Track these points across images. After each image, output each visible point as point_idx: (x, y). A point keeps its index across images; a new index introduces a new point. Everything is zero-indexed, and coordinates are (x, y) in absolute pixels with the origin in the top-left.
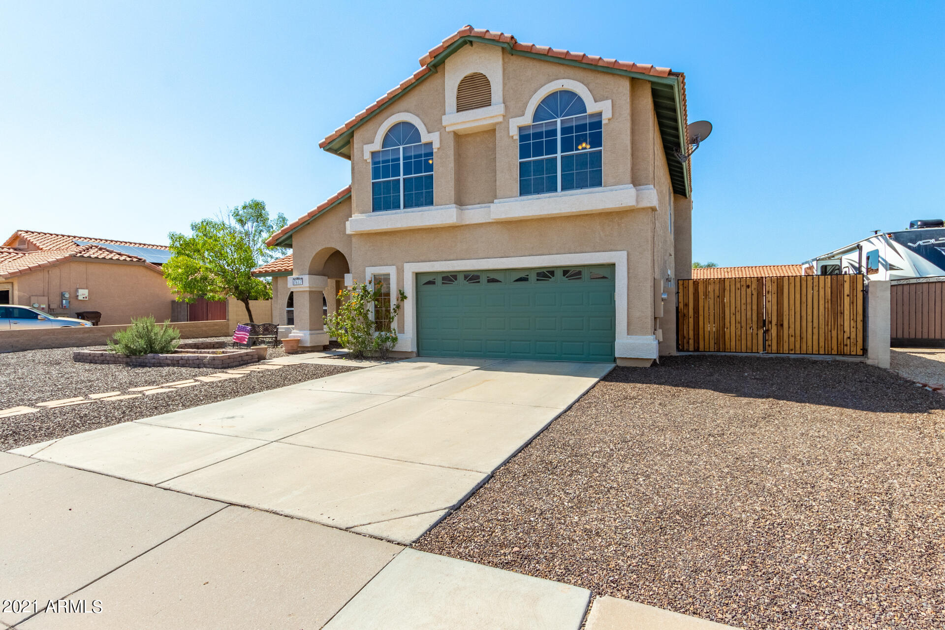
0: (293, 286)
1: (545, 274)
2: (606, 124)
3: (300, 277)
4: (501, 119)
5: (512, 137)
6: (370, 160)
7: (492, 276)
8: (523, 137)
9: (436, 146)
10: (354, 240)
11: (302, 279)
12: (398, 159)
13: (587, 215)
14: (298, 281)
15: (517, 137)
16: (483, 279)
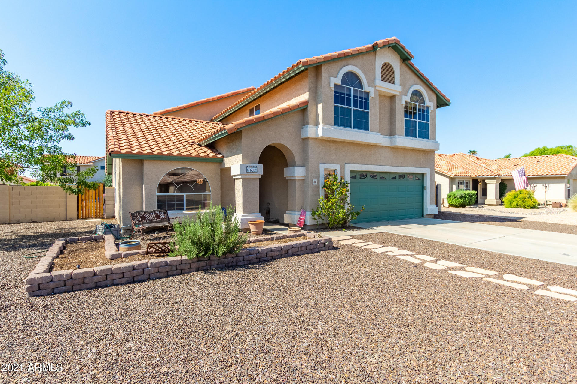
0: (246, 173)
1: (402, 176)
2: (431, 112)
3: (255, 165)
4: (399, 94)
5: (402, 105)
6: (333, 89)
7: (383, 175)
8: (406, 107)
9: (371, 95)
10: (310, 142)
11: (256, 167)
12: (350, 95)
13: (418, 150)
14: (252, 169)
15: (404, 106)
16: (378, 177)
